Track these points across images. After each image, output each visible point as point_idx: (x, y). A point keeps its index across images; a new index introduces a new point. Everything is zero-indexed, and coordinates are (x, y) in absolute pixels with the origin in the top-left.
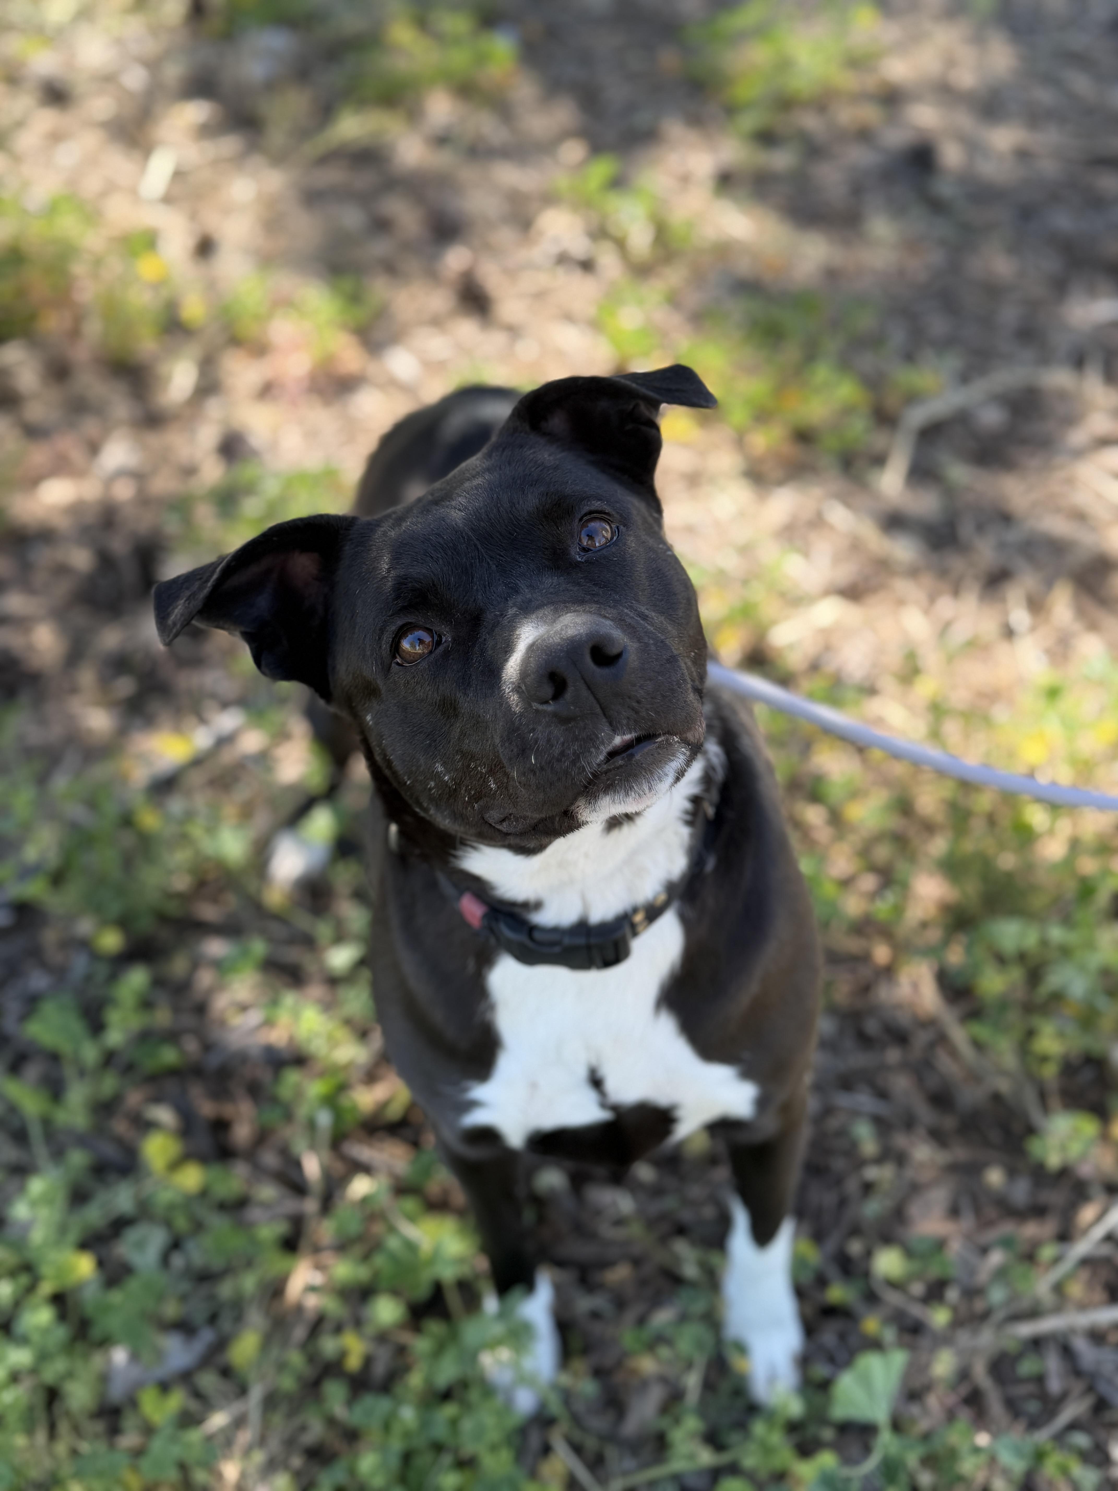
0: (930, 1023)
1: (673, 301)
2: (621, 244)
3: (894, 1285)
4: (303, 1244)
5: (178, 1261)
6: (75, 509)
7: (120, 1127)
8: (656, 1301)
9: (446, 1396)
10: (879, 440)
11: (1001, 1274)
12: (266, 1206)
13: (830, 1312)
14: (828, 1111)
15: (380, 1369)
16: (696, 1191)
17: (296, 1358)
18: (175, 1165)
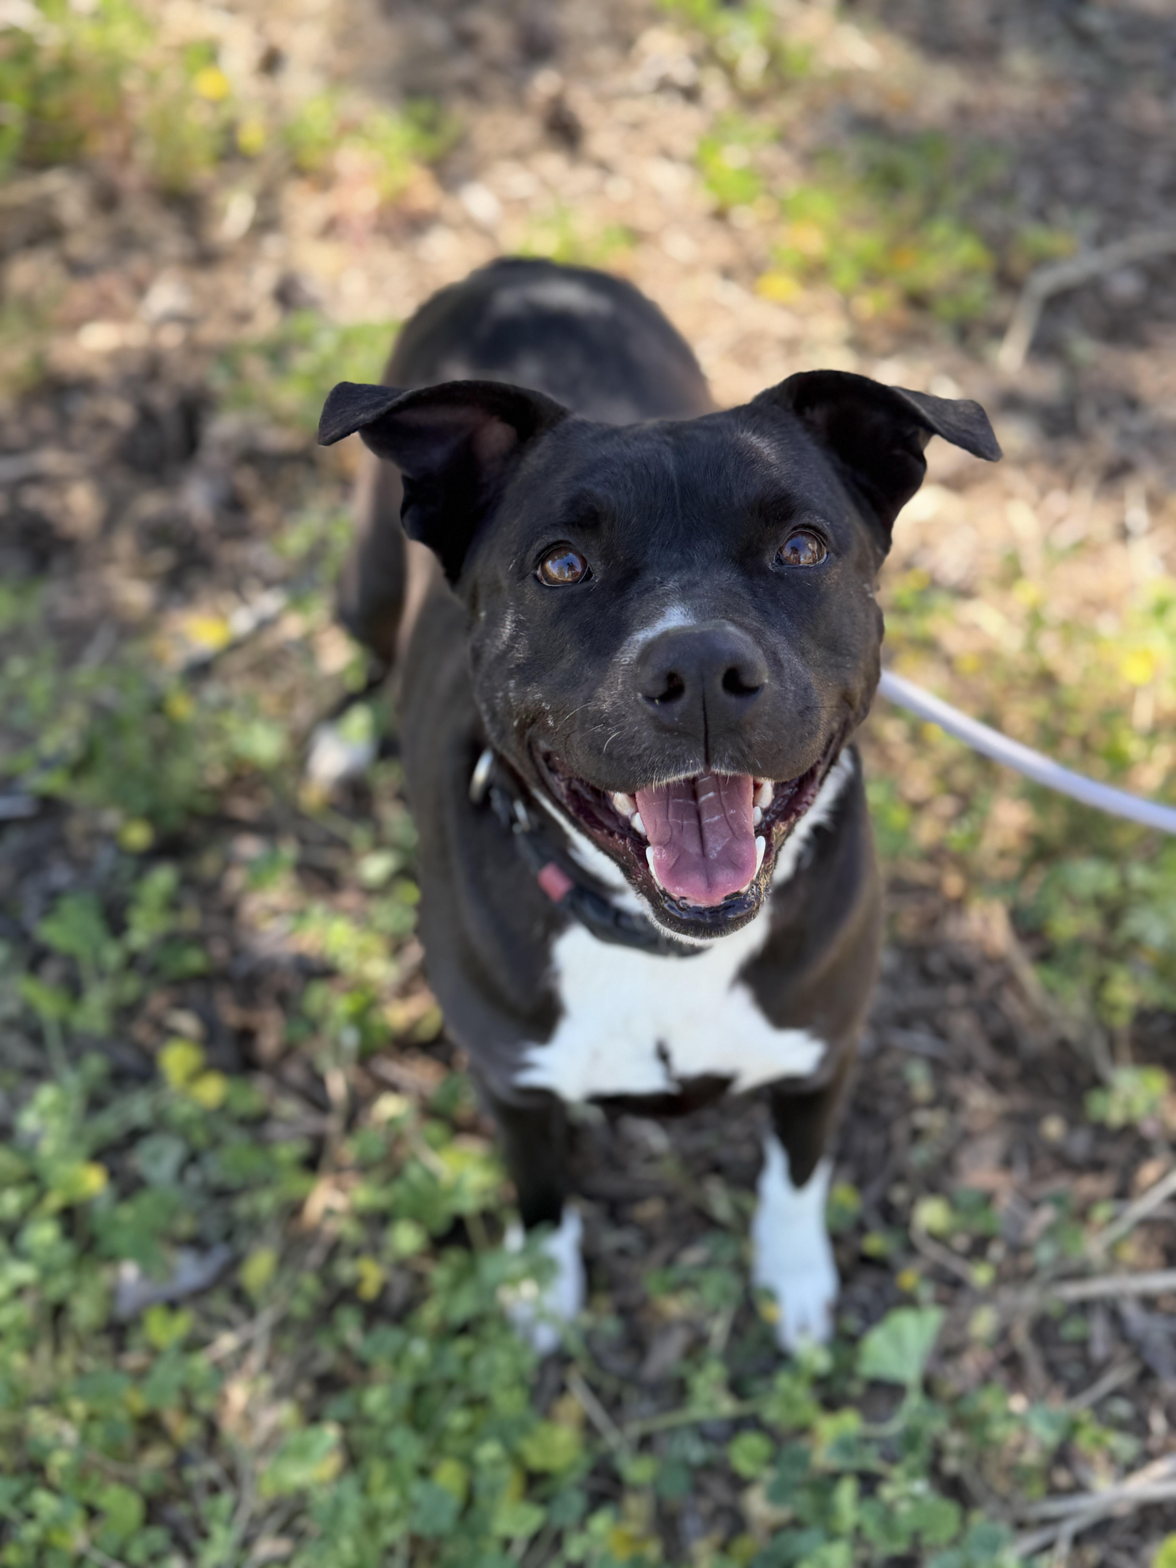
0: (997, 961)
1: (783, 139)
2: (729, 70)
3: (936, 1237)
4: (324, 1162)
5: (194, 1176)
6: (116, 356)
7: (141, 1032)
8: (687, 1240)
9: (464, 1329)
10: (1001, 308)
11: (1051, 1232)
12: (288, 1122)
13: (866, 1261)
14: (881, 1050)
15: (397, 1297)
16: (736, 1128)
17: (310, 1283)
18: (195, 1076)
